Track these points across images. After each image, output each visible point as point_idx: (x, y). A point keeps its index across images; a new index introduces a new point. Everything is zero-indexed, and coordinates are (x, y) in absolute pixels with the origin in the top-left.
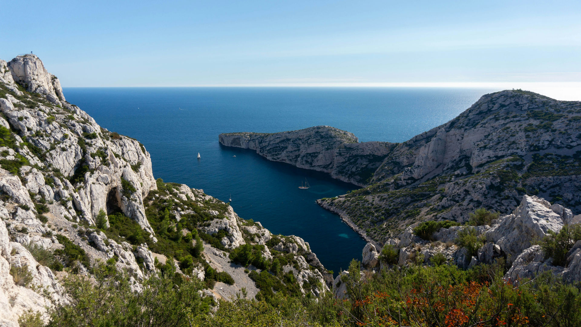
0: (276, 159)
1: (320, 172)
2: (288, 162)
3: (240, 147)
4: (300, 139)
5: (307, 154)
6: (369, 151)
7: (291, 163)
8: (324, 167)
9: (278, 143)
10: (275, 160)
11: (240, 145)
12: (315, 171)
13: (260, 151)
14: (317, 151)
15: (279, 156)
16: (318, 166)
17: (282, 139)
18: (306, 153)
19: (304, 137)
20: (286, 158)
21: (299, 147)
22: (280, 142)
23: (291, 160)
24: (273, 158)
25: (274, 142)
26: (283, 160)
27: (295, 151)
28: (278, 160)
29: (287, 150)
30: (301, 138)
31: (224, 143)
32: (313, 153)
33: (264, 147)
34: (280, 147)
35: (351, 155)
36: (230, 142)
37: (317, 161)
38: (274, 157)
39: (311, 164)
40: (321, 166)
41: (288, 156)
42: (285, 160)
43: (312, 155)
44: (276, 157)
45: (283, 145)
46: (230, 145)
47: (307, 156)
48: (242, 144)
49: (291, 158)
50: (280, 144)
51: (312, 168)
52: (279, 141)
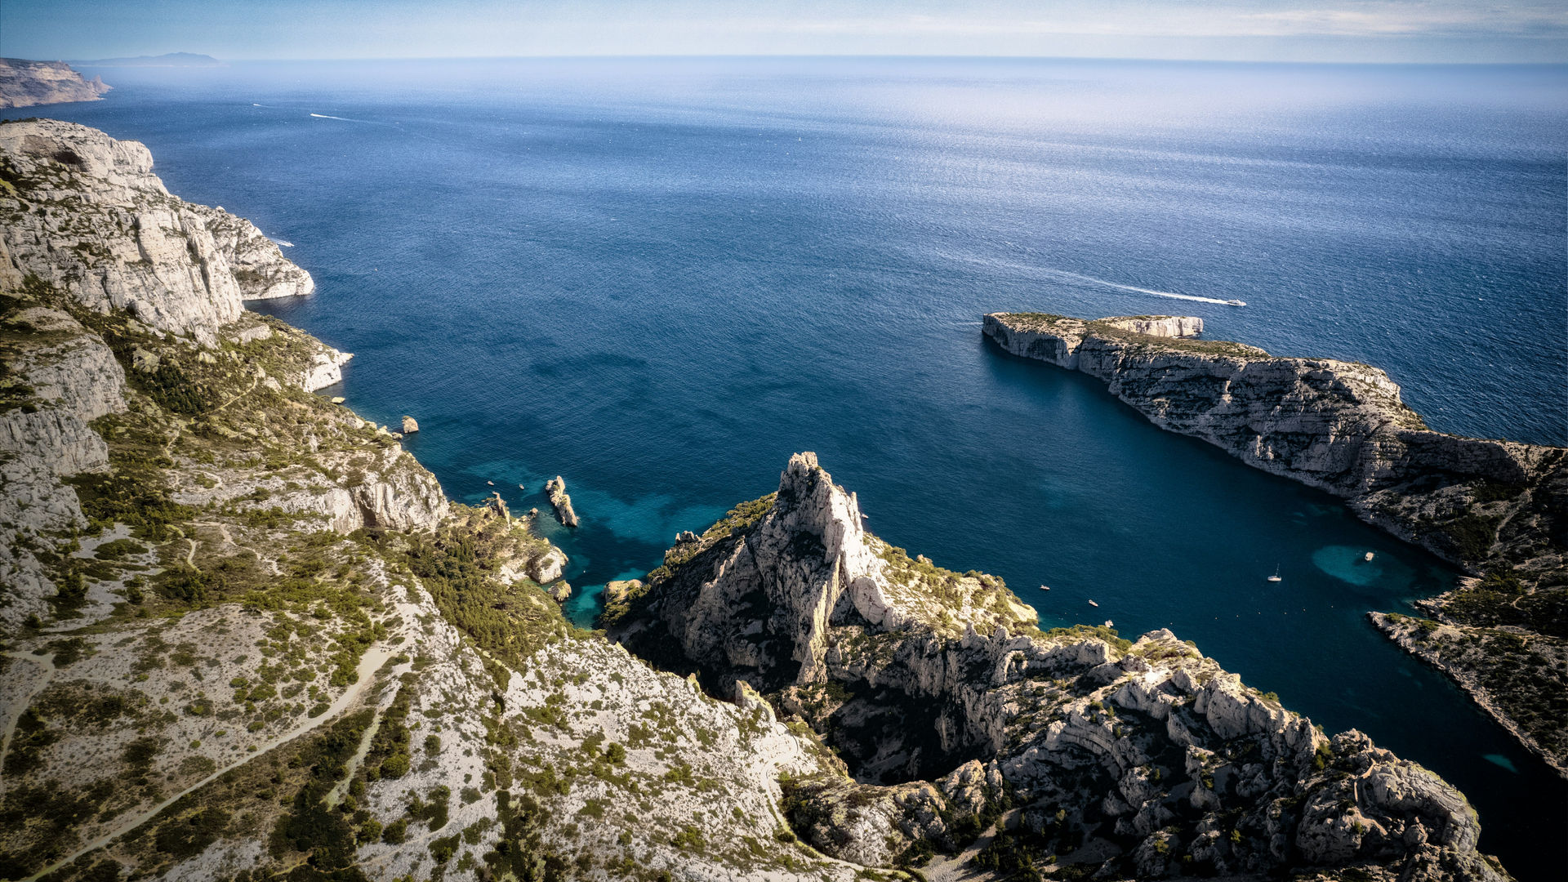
0: (1178, 428)
1: (1315, 489)
2: (1213, 440)
3: (1052, 361)
4: (1248, 385)
5: (1276, 433)
6: (1476, 465)
7: (1224, 447)
8: (1326, 479)
9: (1180, 383)
10: (1175, 430)
11: (1055, 357)
12: (1300, 483)
13: (1124, 392)
14: (1305, 430)
15: (1191, 422)
16: (1308, 471)
17: (1192, 373)
18: (1273, 429)
19: (1263, 381)
20: (1210, 431)
21: (1246, 405)
22: (1186, 380)
23: (1222, 437)
24: (1169, 424)
25: (1171, 379)
26: (1198, 433)
27: (1238, 415)
28: (1186, 432)
29: (1215, 410)
30: (1253, 381)
31: (1006, 343)
32: (1292, 434)
33: (1134, 381)
34: (1188, 396)
35: (1413, 462)
36: (1027, 345)
37: (1308, 458)
38: (1174, 422)
39: (1288, 463)
40: (1318, 472)
41: (1215, 427)
42: (1206, 435)
43: (1290, 437)
44: (1180, 422)
45: (1196, 391)
46: (1024, 354)
47: (1275, 440)
48: (1059, 357)
49: (1223, 432)
50: (1187, 387)
51: (1291, 475)
52: (1181, 378)
